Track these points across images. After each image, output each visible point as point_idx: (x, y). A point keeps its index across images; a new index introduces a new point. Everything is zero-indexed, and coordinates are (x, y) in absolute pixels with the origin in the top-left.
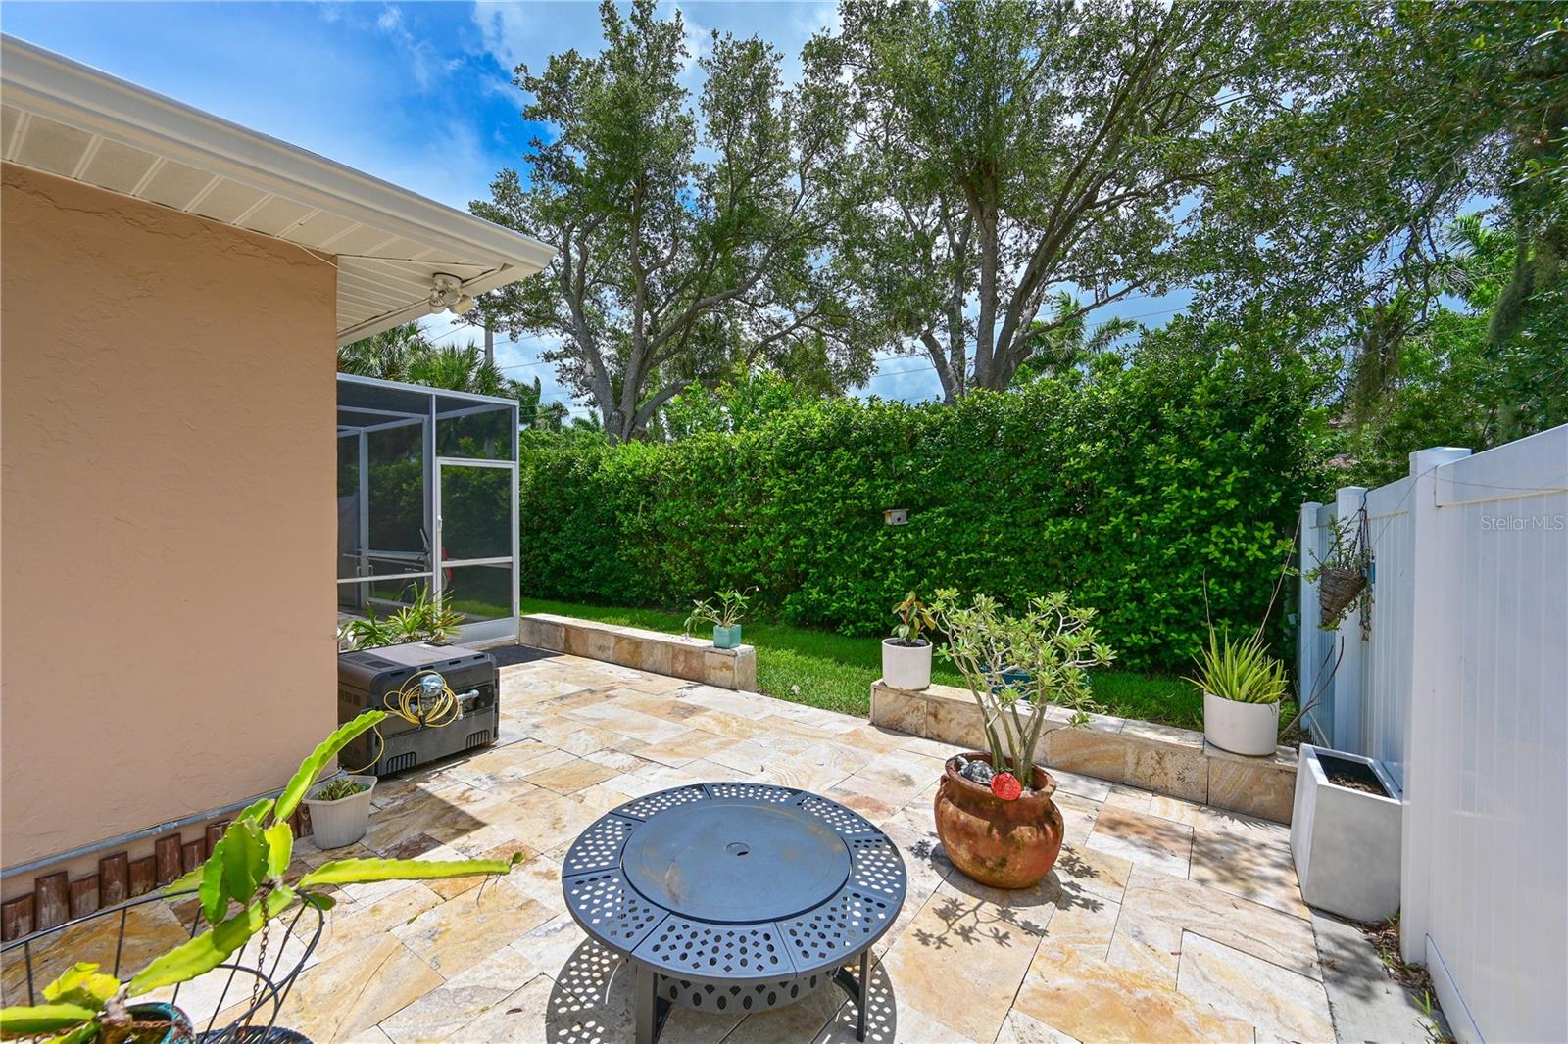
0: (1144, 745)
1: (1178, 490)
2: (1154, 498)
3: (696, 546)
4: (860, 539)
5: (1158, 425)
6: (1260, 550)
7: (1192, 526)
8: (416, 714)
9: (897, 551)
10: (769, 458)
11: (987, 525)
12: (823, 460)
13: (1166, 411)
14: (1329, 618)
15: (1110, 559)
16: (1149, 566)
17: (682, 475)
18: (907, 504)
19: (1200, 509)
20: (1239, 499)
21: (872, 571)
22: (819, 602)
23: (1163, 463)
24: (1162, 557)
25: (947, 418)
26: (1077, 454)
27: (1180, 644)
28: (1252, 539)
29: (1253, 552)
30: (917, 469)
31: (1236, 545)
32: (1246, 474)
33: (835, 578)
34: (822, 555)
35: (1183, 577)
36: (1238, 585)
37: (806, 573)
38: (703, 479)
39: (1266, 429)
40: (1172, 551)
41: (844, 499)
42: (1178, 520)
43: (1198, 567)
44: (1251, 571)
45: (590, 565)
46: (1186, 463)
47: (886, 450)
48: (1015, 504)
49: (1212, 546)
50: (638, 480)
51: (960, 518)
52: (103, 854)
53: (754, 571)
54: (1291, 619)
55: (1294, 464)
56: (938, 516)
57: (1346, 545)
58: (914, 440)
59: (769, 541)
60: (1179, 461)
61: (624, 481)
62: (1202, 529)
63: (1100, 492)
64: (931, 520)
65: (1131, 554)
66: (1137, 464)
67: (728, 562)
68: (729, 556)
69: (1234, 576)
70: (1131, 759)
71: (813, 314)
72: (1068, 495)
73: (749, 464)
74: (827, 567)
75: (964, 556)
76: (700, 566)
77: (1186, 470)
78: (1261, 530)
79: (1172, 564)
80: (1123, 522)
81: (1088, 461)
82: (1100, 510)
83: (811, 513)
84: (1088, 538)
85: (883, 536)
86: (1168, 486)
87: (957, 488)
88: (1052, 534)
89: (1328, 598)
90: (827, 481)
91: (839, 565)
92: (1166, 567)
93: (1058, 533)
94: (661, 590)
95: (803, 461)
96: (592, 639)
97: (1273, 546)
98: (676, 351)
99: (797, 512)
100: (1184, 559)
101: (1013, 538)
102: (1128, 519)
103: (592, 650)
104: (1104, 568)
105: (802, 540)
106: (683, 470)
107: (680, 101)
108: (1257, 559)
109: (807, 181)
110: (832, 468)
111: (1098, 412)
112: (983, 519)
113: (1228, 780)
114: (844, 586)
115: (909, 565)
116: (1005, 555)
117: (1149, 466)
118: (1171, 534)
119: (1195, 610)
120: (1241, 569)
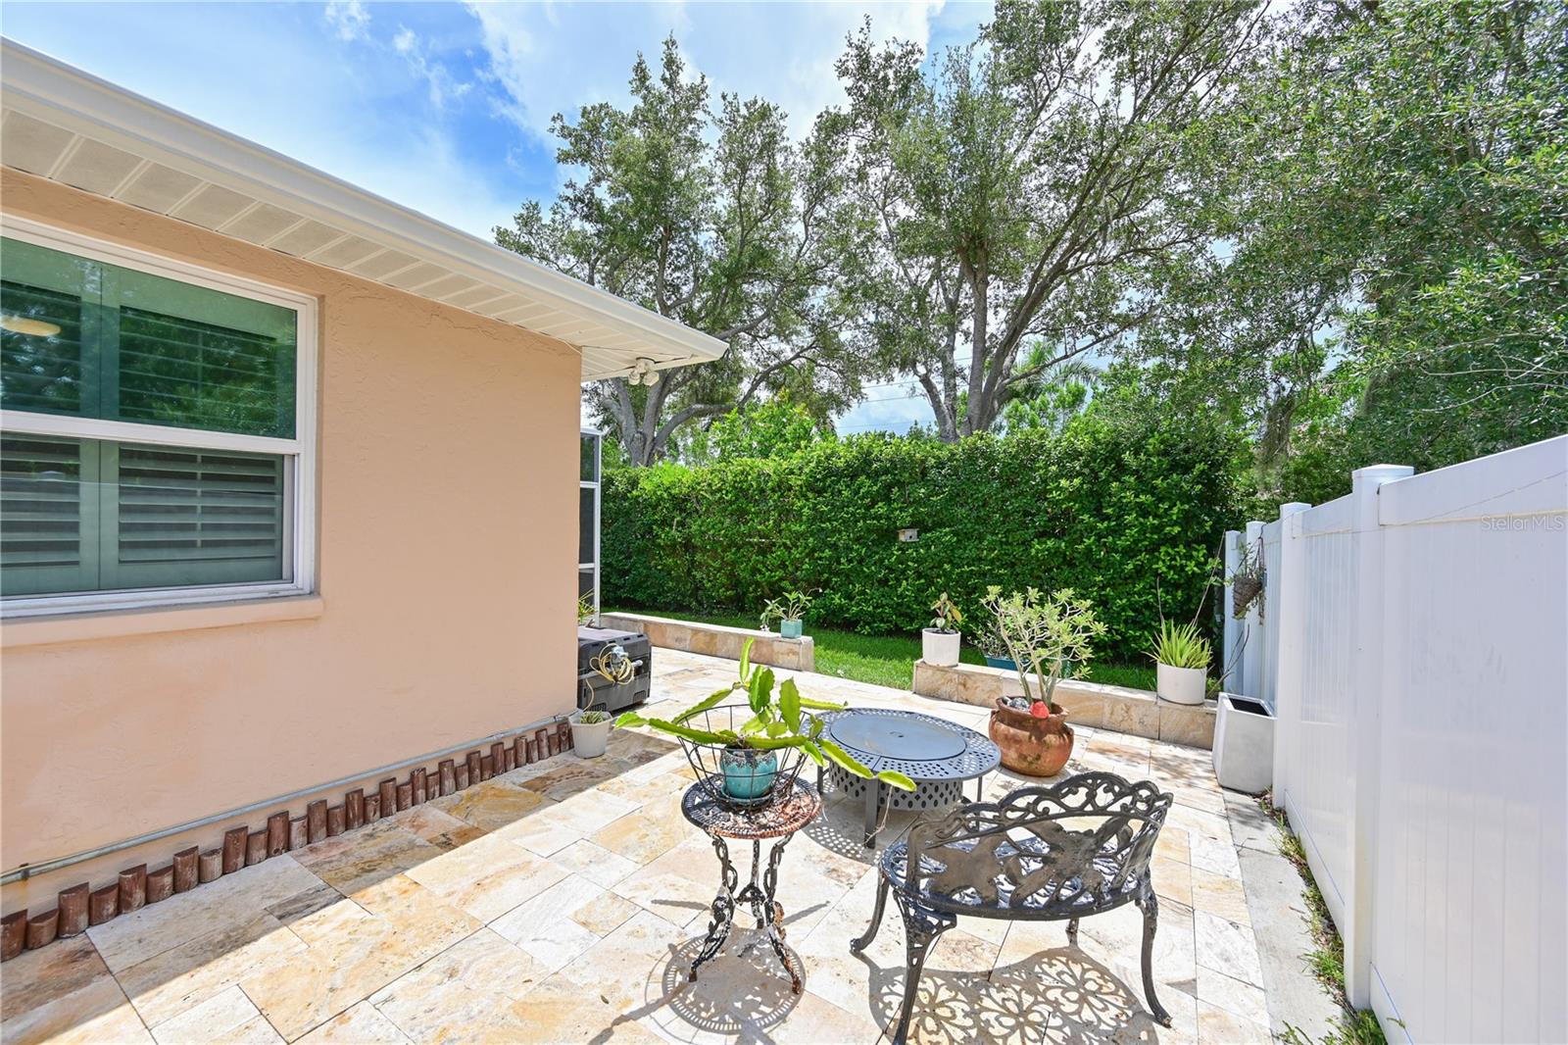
0: (1116, 700)
1: (1136, 519)
2: (1117, 525)
3: (729, 556)
4: (877, 553)
5: (1122, 468)
6: (1196, 566)
7: (1146, 546)
8: (611, 673)
9: (910, 563)
10: (799, 483)
11: (986, 543)
12: (847, 486)
13: (1127, 456)
14: (1240, 610)
15: (1082, 572)
16: (1113, 578)
17: (719, 495)
18: (918, 524)
19: (1152, 534)
20: (1181, 526)
21: (887, 580)
22: (841, 606)
23: (1125, 497)
24: (1123, 570)
25: (954, 455)
26: (1058, 488)
27: (1136, 639)
28: (1190, 557)
29: (1191, 567)
30: (928, 496)
31: (1178, 562)
32: (1187, 507)
33: (854, 586)
34: (845, 566)
35: (1139, 587)
36: (1179, 593)
37: (828, 581)
38: (737, 499)
39: (1203, 472)
40: (1131, 566)
41: (864, 518)
42: (1136, 542)
43: (1150, 579)
44: (1190, 583)
45: (626, 573)
46: (1142, 498)
47: (902, 480)
48: (1007, 526)
49: (1160, 563)
50: (673, 497)
51: (963, 537)
52: (468, 751)
53: (781, 579)
54: (1218, 618)
55: (1224, 500)
56: (946, 535)
57: (1250, 562)
58: (924, 473)
59: (796, 554)
60: (1137, 496)
61: (661, 498)
62: (1153, 549)
63: (1075, 518)
64: (938, 538)
65: (1099, 568)
66: (1104, 497)
67: (760, 572)
68: (760, 566)
69: (1176, 586)
70: (1107, 710)
71: (810, 347)
72: (1050, 520)
73: (779, 486)
74: (848, 576)
75: (966, 568)
76: (731, 575)
77: (1142, 503)
78: (1196, 550)
79: (1131, 577)
80: (1093, 543)
81: (1067, 494)
82: (1075, 533)
83: (835, 531)
84: (1065, 555)
85: (898, 550)
86: (1129, 515)
87: (961, 512)
88: (1038, 551)
89: (1238, 596)
90: (850, 502)
91: (858, 575)
92: (1126, 579)
93: (1043, 551)
94: (690, 596)
95: (830, 486)
96: (670, 632)
97: (1206, 563)
98: (690, 378)
99: (823, 529)
100: (1139, 572)
101: (1006, 554)
102: (1099, 540)
103: (669, 642)
104: (1077, 578)
105: (827, 553)
106: (720, 490)
107: (701, 154)
108: (1194, 573)
109: (810, 228)
110: (857, 493)
111: (1075, 455)
112: (981, 538)
113: (1174, 721)
114: (863, 593)
115: (919, 576)
116: (999, 568)
117: (1114, 499)
118: (1129, 553)
119: (1147, 613)
120: (1182, 581)
